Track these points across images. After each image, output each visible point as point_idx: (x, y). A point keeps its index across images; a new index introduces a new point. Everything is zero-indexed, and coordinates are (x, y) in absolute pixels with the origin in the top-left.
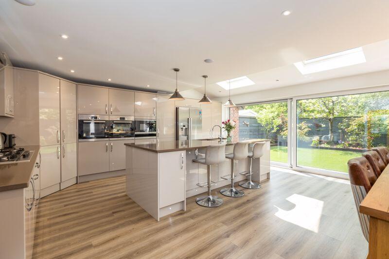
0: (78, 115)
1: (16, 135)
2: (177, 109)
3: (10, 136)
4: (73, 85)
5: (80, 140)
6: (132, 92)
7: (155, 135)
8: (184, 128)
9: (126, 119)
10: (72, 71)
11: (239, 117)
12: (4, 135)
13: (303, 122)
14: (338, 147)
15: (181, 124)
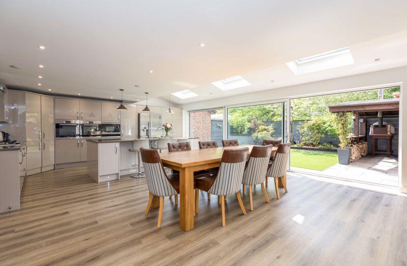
0: (55, 120)
1: (10, 133)
2: (139, 114)
3: (7, 134)
4: (51, 98)
5: (57, 138)
6: (99, 103)
7: (119, 135)
8: (145, 129)
9: (94, 123)
10: (50, 90)
11: (212, 121)
12: (3, 133)
13: (272, 125)
14: (295, 146)
15: (142, 127)
